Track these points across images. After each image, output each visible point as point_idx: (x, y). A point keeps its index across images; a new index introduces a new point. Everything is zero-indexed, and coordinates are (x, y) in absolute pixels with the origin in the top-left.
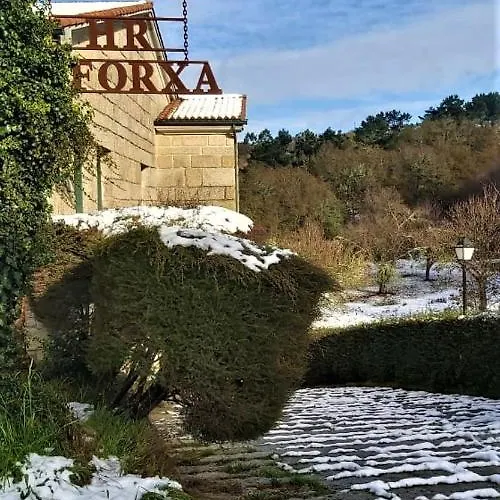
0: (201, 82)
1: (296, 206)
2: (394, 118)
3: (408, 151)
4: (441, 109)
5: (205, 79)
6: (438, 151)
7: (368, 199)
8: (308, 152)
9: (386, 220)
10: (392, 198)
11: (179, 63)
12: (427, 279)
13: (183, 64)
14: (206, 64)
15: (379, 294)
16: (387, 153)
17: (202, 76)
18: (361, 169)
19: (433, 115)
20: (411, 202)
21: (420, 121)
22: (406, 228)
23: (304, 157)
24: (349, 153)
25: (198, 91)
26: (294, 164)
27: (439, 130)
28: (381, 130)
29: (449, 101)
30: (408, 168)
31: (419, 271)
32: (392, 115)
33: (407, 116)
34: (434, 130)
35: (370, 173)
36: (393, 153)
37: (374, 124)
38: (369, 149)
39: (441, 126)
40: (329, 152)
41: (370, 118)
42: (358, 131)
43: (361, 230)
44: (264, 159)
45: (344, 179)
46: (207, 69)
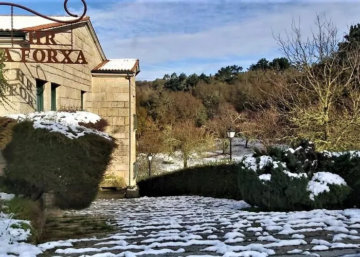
0: (78, 59)
1: (184, 111)
2: (235, 69)
3: (240, 86)
4: (258, 65)
5: (80, 57)
6: (254, 86)
7: (219, 108)
8: (192, 85)
9: (226, 118)
10: (230, 108)
11: (68, 50)
12: (246, 147)
13: (70, 51)
14: (81, 51)
15: (222, 154)
16: (230, 86)
17: (79, 56)
18: (217, 93)
19: (254, 68)
20: (239, 110)
21: (247, 71)
22: (236, 123)
23: (190, 87)
24: (212, 85)
25: (77, 62)
26: (185, 90)
27: (255, 75)
28: (228, 75)
29: (261, 61)
30: (239, 93)
31: (242, 143)
32: (234, 68)
33: (241, 68)
34: (253, 76)
35: (221, 95)
36: (233, 86)
37: (224, 72)
38: (221, 84)
39: (257, 73)
40: (201, 85)
41: (222, 69)
42: (216, 75)
43: (215, 123)
44: (171, 87)
45: (208, 98)
46: (81, 53)
